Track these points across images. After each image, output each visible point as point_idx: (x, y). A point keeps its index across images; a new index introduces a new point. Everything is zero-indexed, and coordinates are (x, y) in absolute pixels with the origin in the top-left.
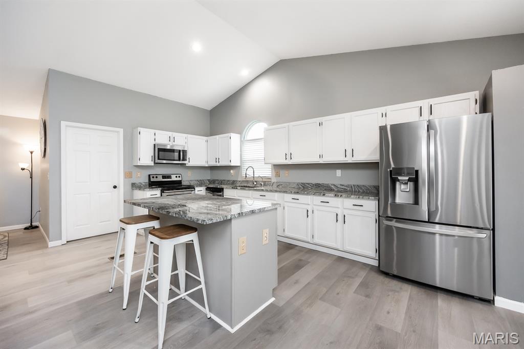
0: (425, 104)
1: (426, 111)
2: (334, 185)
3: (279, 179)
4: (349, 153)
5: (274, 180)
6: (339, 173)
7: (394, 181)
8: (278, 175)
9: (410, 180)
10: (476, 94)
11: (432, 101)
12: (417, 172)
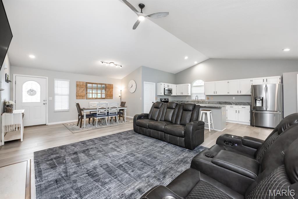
0: (265, 78)
1: (265, 81)
2: (232, 102)
3: (209, 101)
4: (239, 92)
5: (207, 100)
6: (234, 98)
7: (256, 100)
8: (208, 99)
9: (261, 100)
10: (280, 77)
11: (267, 78)
12: (263, 98)
